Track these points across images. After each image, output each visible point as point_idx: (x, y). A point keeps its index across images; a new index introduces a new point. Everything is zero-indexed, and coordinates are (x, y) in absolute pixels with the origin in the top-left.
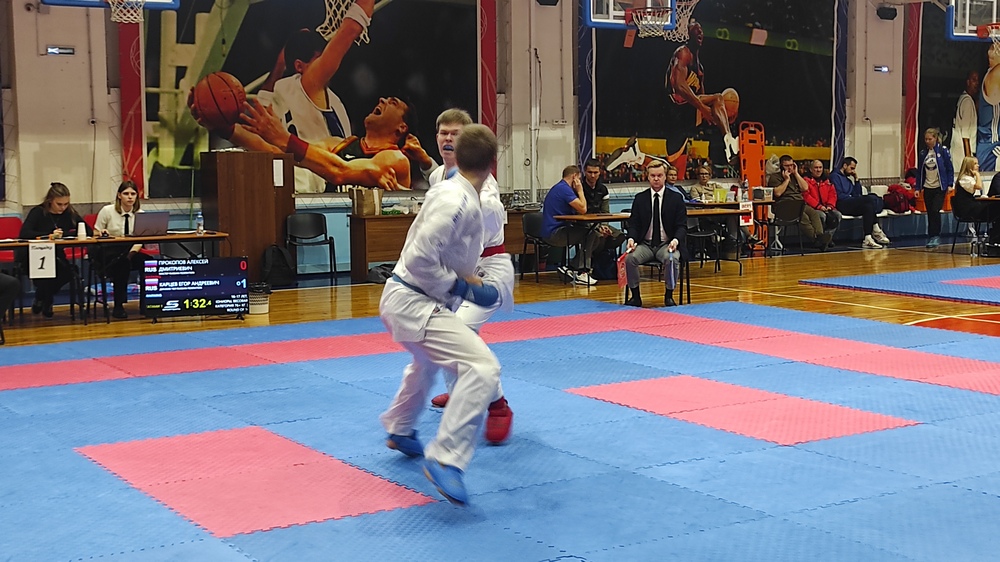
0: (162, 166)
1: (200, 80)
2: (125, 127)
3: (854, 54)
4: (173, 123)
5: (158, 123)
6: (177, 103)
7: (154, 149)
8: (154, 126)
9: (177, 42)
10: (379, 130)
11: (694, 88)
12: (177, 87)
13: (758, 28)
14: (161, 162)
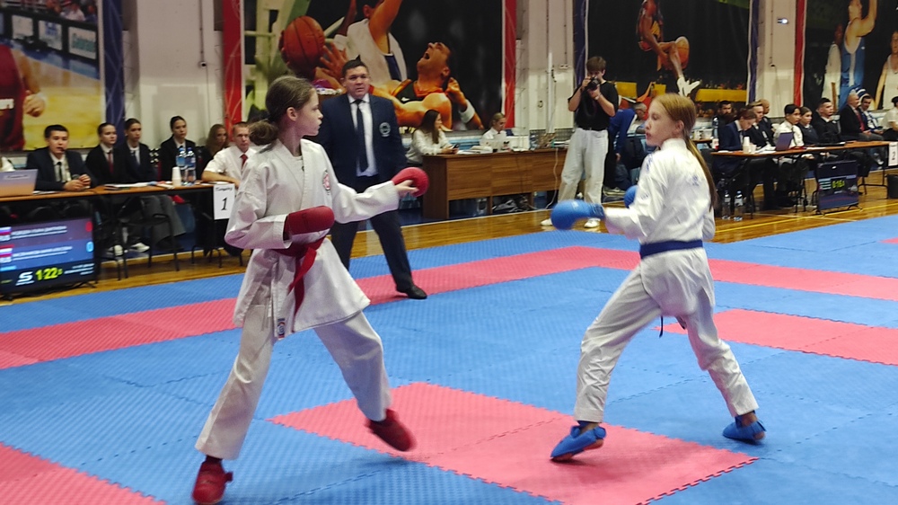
0: (257, 109)
1: (289, 24)
2: (226, 71)
4: (266, 66)
5: (254, 66)
6: (270, 47)
7: (251, 93)
8: (251, 70)
10: (429, 74)
11: (656, 36)
12: (270, 30)
14: (256, 105)
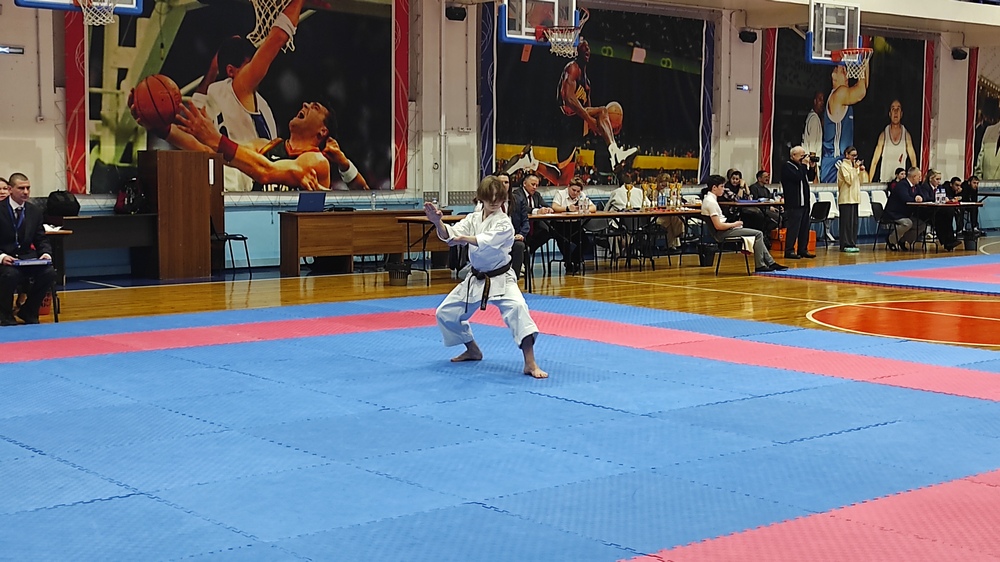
0: (103, 163)
1: (140, 81)
2: (69, 125)
3: (719, 73)
4: (114, 122)
5: (100, 122)
6: (118, 103)
7: (96, 147)
8: (97, 125)
9: (119, 45)
10: (303, 133)
11: (582, 101)
12: (118, 88)
13: (638, 46)
14: (102, 159)
